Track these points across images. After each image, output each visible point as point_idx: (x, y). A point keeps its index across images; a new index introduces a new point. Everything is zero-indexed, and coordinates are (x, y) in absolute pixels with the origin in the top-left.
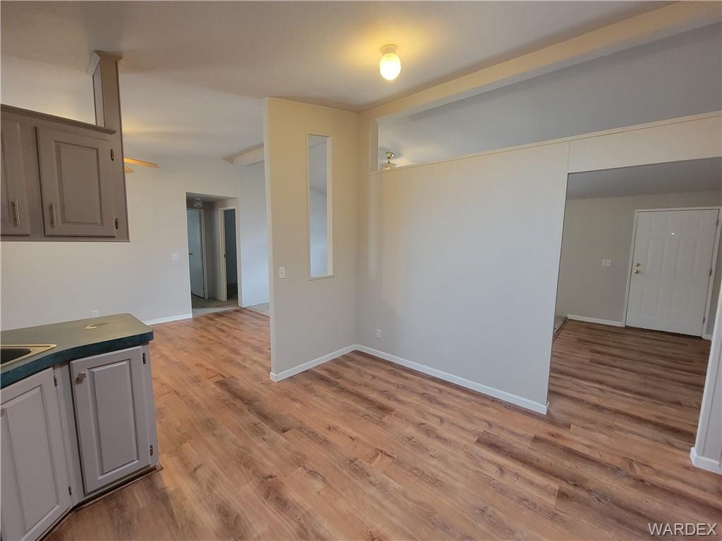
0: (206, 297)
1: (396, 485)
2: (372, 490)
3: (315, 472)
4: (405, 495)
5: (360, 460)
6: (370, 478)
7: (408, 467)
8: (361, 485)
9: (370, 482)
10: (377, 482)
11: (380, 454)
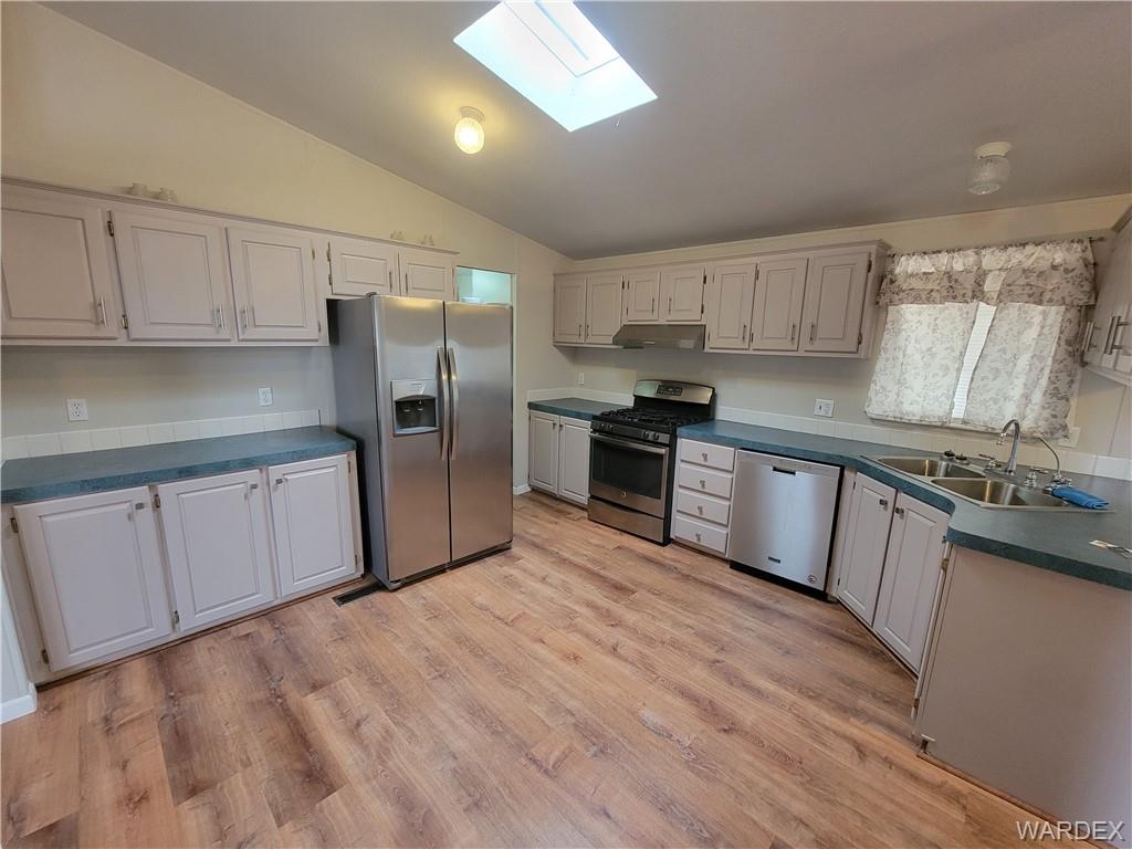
1: (535, 709)
2: (572, 704)
3: (660, 734)
4: (529, 696)
5: (588, 754)
6: (574, 721)
7: (508, 737)
8: (588, 712)
9: (573, 715)
10: (563, 714)
11: (550, 767)
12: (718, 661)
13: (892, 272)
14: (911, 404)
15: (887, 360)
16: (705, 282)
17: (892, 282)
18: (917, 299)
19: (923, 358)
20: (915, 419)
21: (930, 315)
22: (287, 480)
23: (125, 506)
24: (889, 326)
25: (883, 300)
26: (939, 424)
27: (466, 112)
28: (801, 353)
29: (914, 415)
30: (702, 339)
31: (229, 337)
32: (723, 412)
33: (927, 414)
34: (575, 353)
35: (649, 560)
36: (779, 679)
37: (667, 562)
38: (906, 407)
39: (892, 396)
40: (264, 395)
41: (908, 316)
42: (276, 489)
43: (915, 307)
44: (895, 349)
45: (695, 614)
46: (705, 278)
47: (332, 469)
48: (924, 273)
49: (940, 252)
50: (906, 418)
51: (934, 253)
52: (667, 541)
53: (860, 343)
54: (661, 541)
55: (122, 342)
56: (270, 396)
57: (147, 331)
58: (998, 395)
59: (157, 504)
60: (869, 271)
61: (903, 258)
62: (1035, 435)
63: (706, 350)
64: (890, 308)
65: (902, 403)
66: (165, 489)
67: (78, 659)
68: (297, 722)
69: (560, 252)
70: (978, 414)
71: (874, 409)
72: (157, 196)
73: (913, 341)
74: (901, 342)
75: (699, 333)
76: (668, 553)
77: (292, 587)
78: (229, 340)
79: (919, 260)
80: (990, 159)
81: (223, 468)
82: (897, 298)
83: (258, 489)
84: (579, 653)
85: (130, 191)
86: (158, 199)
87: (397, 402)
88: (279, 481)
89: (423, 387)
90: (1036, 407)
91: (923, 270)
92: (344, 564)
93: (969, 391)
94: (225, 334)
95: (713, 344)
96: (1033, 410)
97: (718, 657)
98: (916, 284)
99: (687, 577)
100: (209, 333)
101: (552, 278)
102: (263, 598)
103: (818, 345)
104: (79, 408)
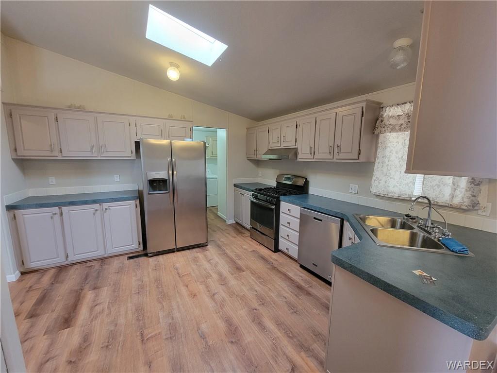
1: (161, 313)
2: (176, 314)
3: (201, 337)
5: (165, 338)
10: (169, 318)
11: (146, 339)
12: (256, 309)
13: (382, 116)
14: (393, 187)
15: (379, 163)
16: (297, 128)
17: (382, 121)
18: (393, 130)
19: (399, 161)
20: (396, 196)
21: (403, 138)
22: (110, 209)
23: (50, 214)
24: (379, 145)
25: (376, 132)
26: (408, 199)
27: (172, 65)
28: (334, 160)
29: (395, 193)
30: (296, 154)
31: (96, 156)
32: (312, 190)
33: (402, 193)
34: (258, 163)
35: (263, 258)
36: (279, 324)
37: (271, 260)
38: (391, 189)
39: (382, 182)
40: (116, 178)
41: (391, 139)
42: (105, 212)
43: (394, 134)
44: (383, 157)
45: (264, 285)
46: (297, 126)
47: (129, 206)
48: (398, 116)
49: (406, 103)
50: (391, 195)
51: (403, 104)
52: (276, 250)
53: (359, 154)
54: (273, 250)
55: (60, 158)
56: (119, 177)
57: (68, 153)
58: (439, 183)
59: (61, 214)
60: (362, 116)
61: (388, 108)
62: (462, 207)
63: (298, 160)
64: (380, 135)
65: (388, 186)
66: (65, 209)
67: (33, 265)
68: (79, 299)
69: (250, 119)
70: (429, 194)
71: (374, 190)
72: (79, 108)
73: (394, 152)
74: (387, 153)
75: (295, 152)
76: (275, 256)
77: (111, 251)
78: (97, 157)
79: (396, 108)
80: (401, 48)
81: (85, 203)
82: (384, 129)
83: (98, 211)
84: (197, 294)
85: (70, 107)
86: (80, 109)
87: (149, 180)
88: (106, 209)
89: (162, 175)
90: (463, 190)
91: (398, 114)
92: (134, 245)
93: (424, 181)
94: (95, 155)
95: (300, 156)
96: (461, 192)
97: (258, 308)
98: (392, 121)
99: (274, 268)
100: (89, 154)
101: (246, 130)
102: (100, 253)
103: (342, 156)
104: (52, 180)
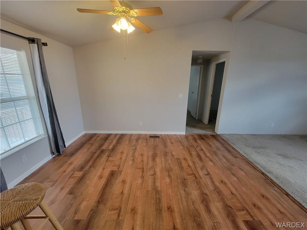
0: (197, 119)
